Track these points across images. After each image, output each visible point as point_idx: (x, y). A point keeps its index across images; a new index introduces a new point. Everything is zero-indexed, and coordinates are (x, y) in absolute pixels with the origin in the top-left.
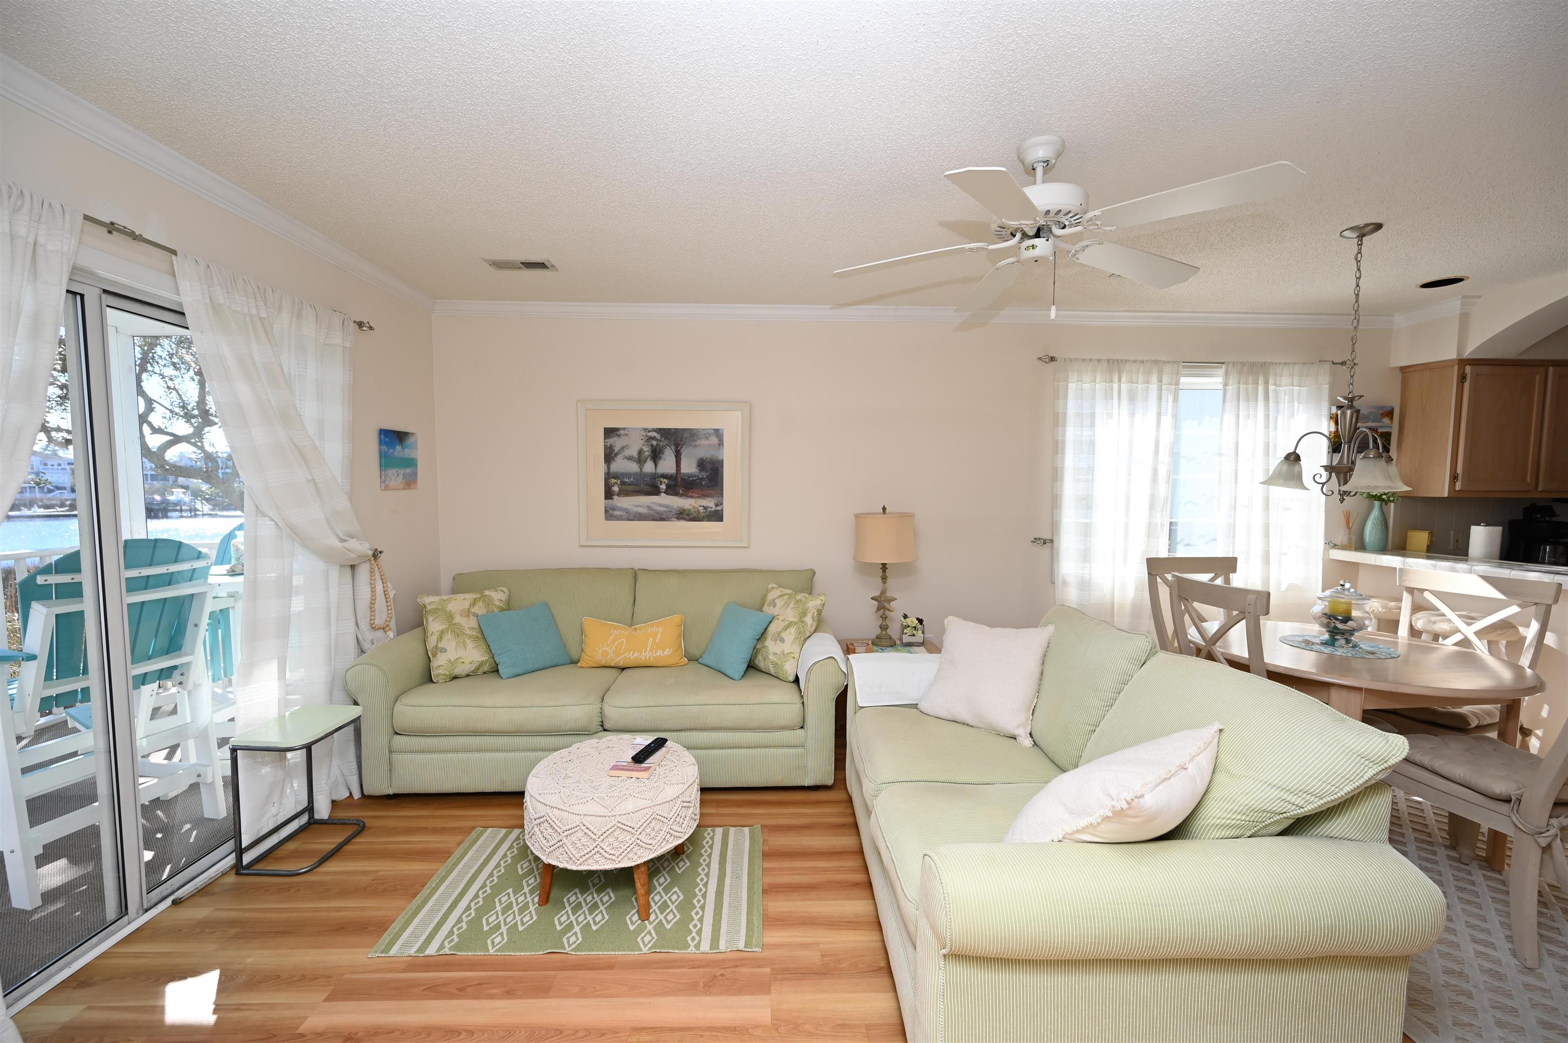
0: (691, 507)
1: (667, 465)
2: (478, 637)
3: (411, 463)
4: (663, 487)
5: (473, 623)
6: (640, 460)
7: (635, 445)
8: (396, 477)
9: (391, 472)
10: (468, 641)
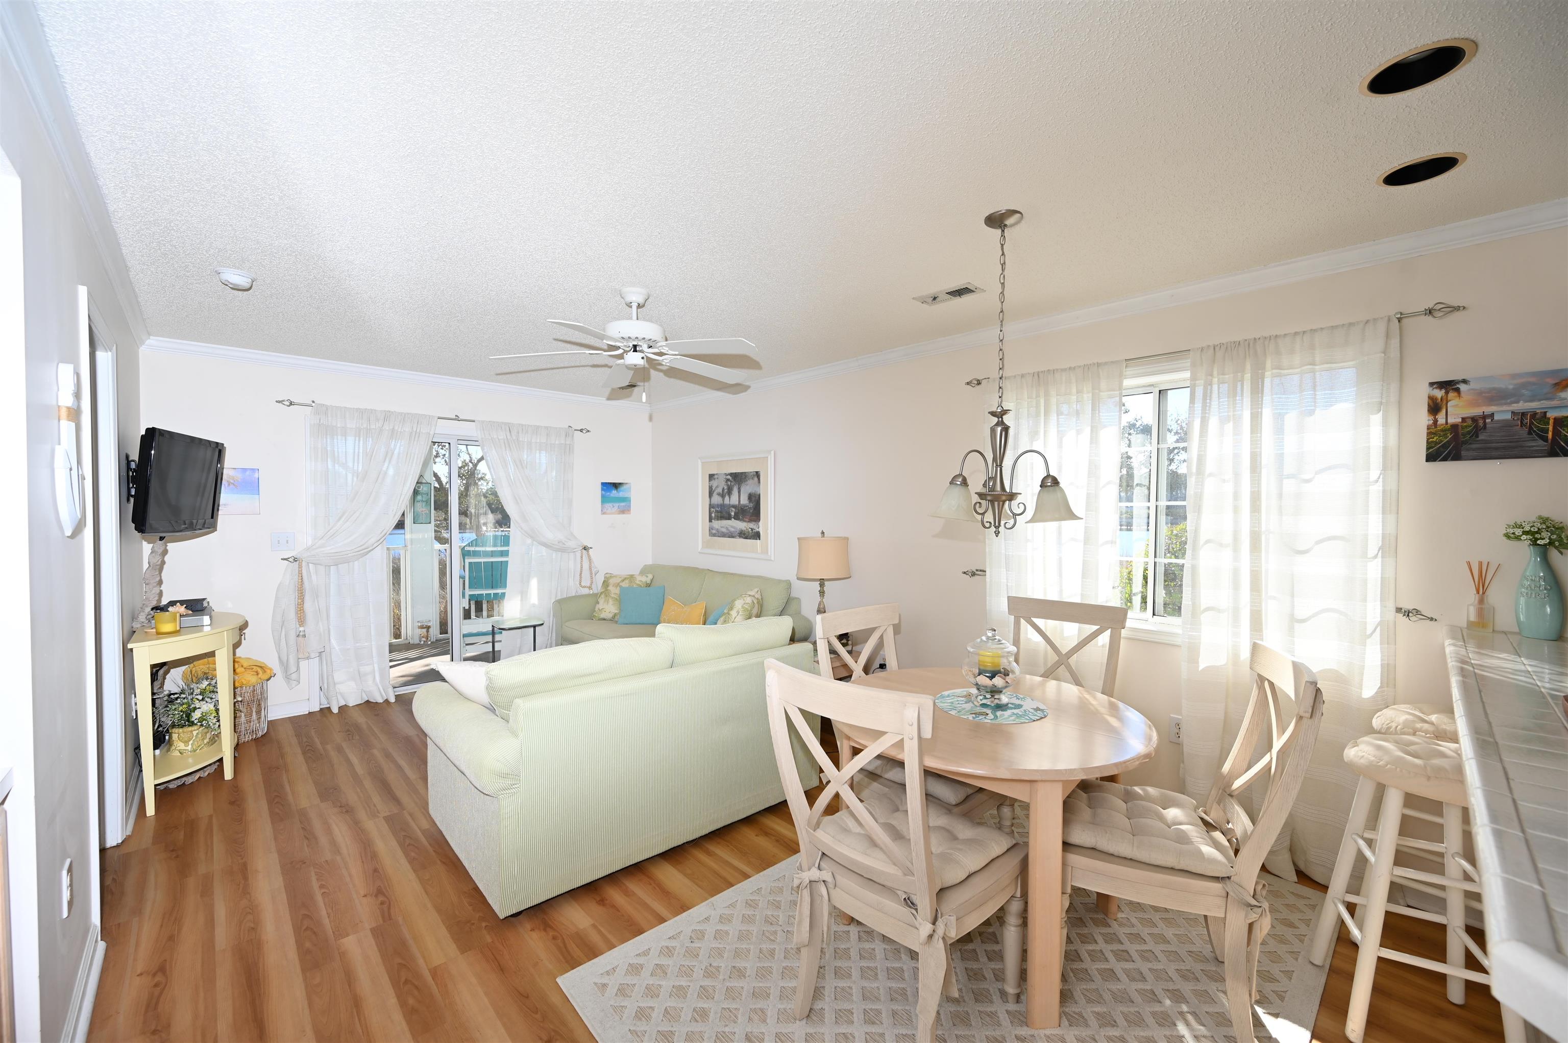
0: (745, 529)
1: (734, 500)
2: (616, 599)
3: (627, 500)
4: (733, 514)
5: (617, 591)
6: (722, 496)
7: (720, 485)
8: (611, 507)
9: (608, 506)
10: (611, 601)
